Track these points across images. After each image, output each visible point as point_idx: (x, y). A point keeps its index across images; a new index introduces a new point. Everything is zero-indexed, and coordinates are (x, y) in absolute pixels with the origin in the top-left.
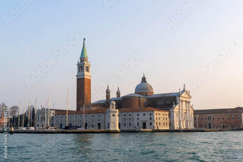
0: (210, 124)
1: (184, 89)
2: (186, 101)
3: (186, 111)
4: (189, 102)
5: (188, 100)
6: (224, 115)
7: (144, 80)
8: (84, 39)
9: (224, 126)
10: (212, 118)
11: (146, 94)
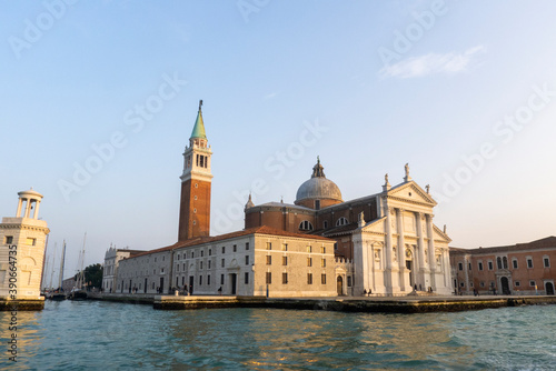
0: (505, 281)
1: (406, 178)
2: (416, 214)
3: (418, 240)
4: (427, 216)
5: (422, 210)
6: (547, 253)
7: (318, 171)
8: (201, 102)
9: (549, 285)
10: (510, 263)
11: (318, 202)
